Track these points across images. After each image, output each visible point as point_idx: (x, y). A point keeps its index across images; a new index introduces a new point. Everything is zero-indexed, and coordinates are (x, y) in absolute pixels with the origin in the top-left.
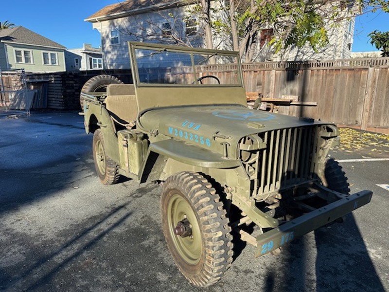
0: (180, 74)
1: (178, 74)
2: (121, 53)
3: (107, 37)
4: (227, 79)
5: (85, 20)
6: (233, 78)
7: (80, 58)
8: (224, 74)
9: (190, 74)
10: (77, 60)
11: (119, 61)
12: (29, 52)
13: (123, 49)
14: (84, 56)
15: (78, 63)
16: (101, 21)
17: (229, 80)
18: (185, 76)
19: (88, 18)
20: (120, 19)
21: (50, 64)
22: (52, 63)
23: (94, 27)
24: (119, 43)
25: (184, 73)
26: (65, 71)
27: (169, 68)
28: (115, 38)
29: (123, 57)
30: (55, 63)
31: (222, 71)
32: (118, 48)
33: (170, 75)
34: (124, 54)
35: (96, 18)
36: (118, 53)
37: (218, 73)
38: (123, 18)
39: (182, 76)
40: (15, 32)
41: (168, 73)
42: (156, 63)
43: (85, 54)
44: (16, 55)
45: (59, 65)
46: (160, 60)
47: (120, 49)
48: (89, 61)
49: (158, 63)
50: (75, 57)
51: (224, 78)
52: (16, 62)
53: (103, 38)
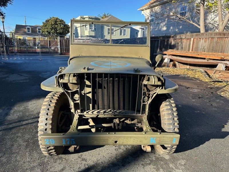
0: (179, 39)
1: (178, 39)
2: (154, 28)
3: (148, 18)
4: (211, 43)
5: (138, 10)
6: (215, 42)
7: (138, 31)
8: (209, 39)
9: (185, 39)
10: (136, 32)
11: (153, 32)
12: (114, 29)
13: (156, 25)
14: (140, 30)
15: (137, 34)
16: (146, 9)
17: (212, 44)
18: (182, 40)
19: (140, 8)
20: (156, 7)
21: (123, 35)
22: (124, 35)
23: (142, 13)
24: (154, 22)
25: (181, 39)
26: (129, 38)
27: (173, 36)
28: (152, 19)
29: (155, 30)
30: (125, 35)
31: (208, 37)
32: (153, 24)
33: (173, 40)
34: (155, 29)
35: (144, 8)
36: (153, 28)
37: (204, 39)
38: (158, 7)
39: (180, 40)
40: (109, 19)
41: (172, 39)
42: (173, 33)
43: (141, 29)
44: (108, 31)
45: (127, 36)
46: (176, 31)
47: (154, 25)
48: (142, 33)
49: (174, 33)
50: (136, 31)
51: (209, 42)
52: (107, 34)
53: (146, 19)
